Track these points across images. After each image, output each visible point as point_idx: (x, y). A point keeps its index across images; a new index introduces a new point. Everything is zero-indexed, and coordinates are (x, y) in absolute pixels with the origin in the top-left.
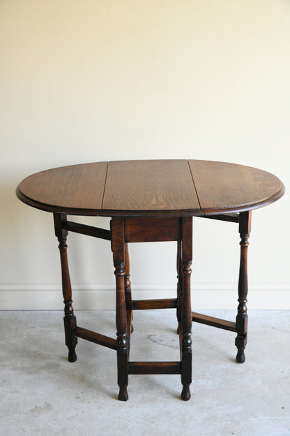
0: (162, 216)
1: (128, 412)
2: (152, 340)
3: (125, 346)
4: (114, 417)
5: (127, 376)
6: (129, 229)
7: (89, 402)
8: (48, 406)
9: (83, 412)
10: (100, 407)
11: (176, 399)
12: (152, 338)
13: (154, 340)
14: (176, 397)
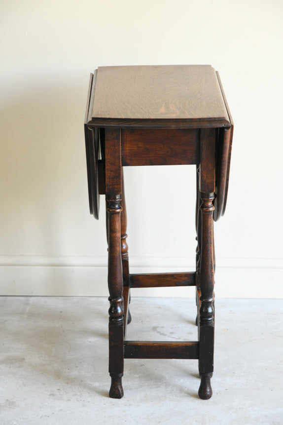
0: (173, 126)
1: (124, 412)
2: (159, 332)
3: (120, 317)
4: (105, 417)
5: (122, 361)
6: (128, 148)
7: (69, 400)
8: (11, 404)
9: (61, 410)
10: (84, 406)
11: (192, 398)
12: (158, 330)
13: (162, 332)
14: (192, 395)
